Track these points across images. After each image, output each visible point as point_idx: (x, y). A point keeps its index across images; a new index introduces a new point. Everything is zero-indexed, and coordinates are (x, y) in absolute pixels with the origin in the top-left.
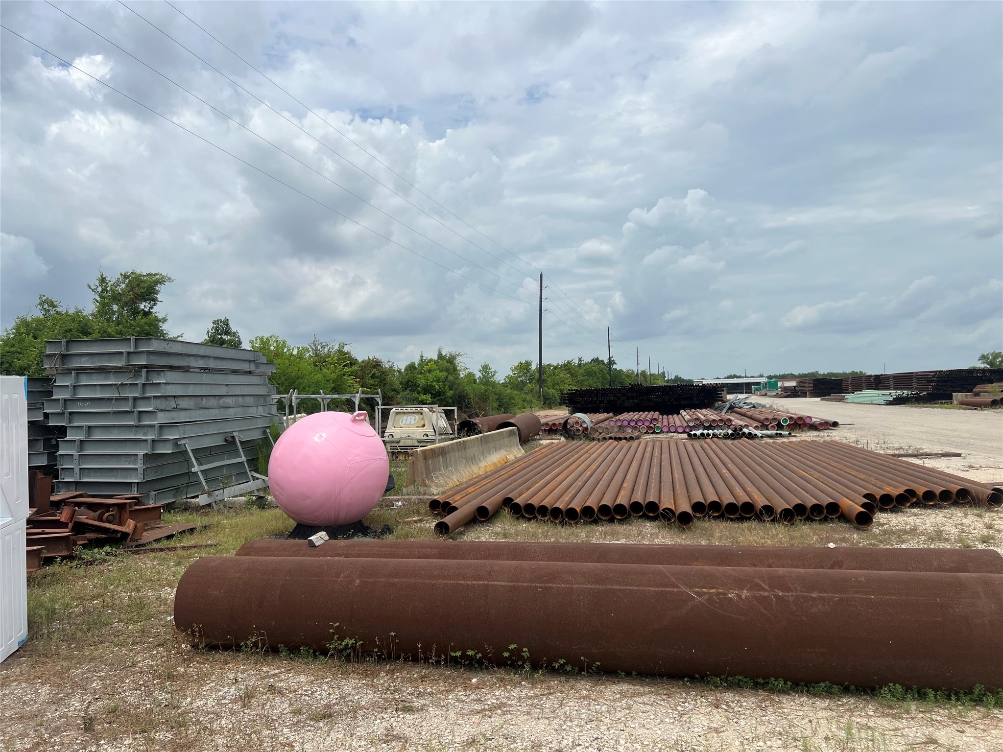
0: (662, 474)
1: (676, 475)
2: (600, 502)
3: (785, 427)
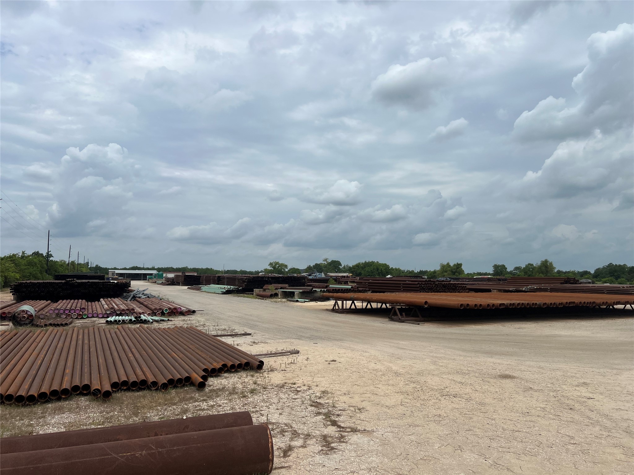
0: (91, 359)
1: (101, 361)
2: (50, 387)
3: (166, 314)
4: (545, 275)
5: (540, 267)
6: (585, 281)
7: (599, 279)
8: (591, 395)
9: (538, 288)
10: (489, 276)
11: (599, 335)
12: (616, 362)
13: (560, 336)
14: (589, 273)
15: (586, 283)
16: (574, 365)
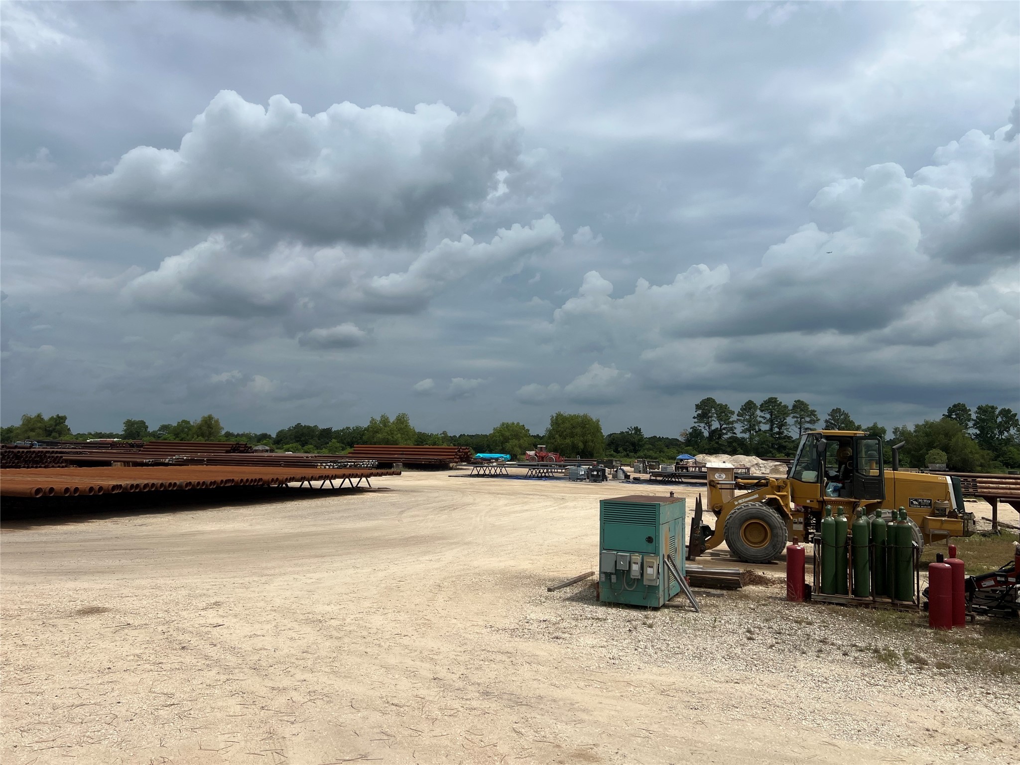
4: (207, 438)
5: (200, 427)
6: (261, 449)
7: (281, 445)
8: (220, 621)
9: (188, 460)
10: (115, 440)
11: (258, 527)
12: (269, 565)
13: (202, 533)
14: (269, 437)
15: (262, 451)
16: (211, 576)
